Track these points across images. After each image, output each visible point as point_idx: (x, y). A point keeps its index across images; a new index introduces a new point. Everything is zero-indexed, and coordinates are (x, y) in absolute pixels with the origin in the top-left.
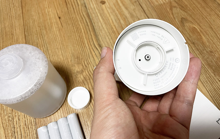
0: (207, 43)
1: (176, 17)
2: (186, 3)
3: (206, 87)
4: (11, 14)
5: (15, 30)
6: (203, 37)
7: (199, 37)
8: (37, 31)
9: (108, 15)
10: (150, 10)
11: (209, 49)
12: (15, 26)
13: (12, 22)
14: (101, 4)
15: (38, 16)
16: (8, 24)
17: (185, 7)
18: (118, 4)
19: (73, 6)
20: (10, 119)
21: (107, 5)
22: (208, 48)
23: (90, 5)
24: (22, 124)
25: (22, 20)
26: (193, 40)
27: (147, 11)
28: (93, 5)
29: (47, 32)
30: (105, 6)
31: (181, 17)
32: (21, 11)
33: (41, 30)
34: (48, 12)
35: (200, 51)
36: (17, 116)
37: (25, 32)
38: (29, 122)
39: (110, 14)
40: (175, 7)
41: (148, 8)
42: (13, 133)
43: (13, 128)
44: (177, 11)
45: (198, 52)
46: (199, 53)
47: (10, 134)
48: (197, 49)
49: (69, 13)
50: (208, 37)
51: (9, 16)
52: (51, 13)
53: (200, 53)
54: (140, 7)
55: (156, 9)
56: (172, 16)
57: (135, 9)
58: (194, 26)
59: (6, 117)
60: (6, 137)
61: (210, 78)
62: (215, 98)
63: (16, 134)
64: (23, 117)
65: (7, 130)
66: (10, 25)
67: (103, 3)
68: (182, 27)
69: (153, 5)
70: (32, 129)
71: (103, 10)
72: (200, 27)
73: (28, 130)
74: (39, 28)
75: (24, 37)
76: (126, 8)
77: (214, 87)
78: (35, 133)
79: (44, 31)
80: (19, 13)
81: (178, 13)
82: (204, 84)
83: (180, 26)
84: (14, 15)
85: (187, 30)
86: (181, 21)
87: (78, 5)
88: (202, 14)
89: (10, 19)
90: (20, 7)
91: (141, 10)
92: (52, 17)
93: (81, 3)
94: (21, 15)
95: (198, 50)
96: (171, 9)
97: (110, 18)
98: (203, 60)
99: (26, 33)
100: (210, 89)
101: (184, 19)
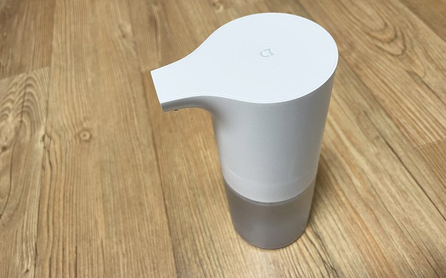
5: (147, 195)
12: (145, 186)
15: (187, 165)
25: (157, 174)
33: (194, 195)
54: (389, 149)
75: (164, 210)
79: (201, 198)
84: (141, 163)
90: (152, 147)
91: (394, 158)
99: (167, 202)
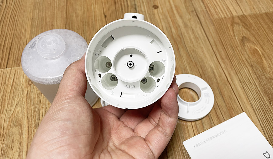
0: (268, 69)
1: (236, 34)
2: (251, 21)
3: (258, 115)
4: (54, 5)
6: (264, 61)
7: (259, 60)
8: (79, 26)
10: (208, 22)
11: (269, 76)
13: (54, 13)
14: (153, 9)
17: (249, 25)
18: (173, 11)
19: (122, 6)
20: (37, 110)
21: (160, 10)
22: (268, 74)
23: (141, 7)
26: (252, 62)
27: (203, 24)
28: (144, 8)
29: (89, 28)
30: (157, 11)
31: (242, 36)
32: (65, 3)
34: (94, 8)
35: (257, 75)
37: (66, 25)
40: (237, 23)
41: (205, 20)
42: (37, 124)
43: (38, 119)
44: (239, 28)
45: (255, 76)
46: (256, 78)
47: (33, 126)
48: (255, 72)
49: (116, 13)
50: (270, 62)
51: (52, 7)
52: (97, 9)
53: (258, 78)
55: (215, 23)
56: (232, 33)
57: (191, 19)
58: (256, 48)
59: (32, 107)
60: (28, 127)
61: (264, 106)
62: (266, 129)
65: (30, 121)
67: (156, 7)
68: (242, 47)
69: (212, 18)
71: (154, 14)
72: (263, 49)
74: (82, 23)
76: (181, 17)
77: (268, 117)
80: (63, 5)
81: (239, 31)
82: (256, 111)
83: (239, 45)
85: (247, 50)
86: (242, 40)
87: (128, 6)
88: (267, 36)
92: (97, 13)
93: (131, 4)
95: (256, 74)
96: (232, 25)
98: (259, 86)
100: (261, 118)
101: (246, 38)
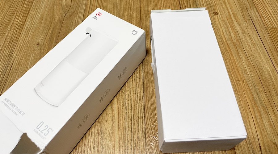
9: (219, 27)
16: (127, 14)
24: (133, 98)
36: (129, 90)
38: (138, 98)
39: (222, 26)
63: (127, 105)
64: (134, 93)
66: (129, 15)
70: (141, 104)
73: (137, 104)
78: (143, 108)
89: (129, 10)
94: (139, 9)
97: (221, 29)
